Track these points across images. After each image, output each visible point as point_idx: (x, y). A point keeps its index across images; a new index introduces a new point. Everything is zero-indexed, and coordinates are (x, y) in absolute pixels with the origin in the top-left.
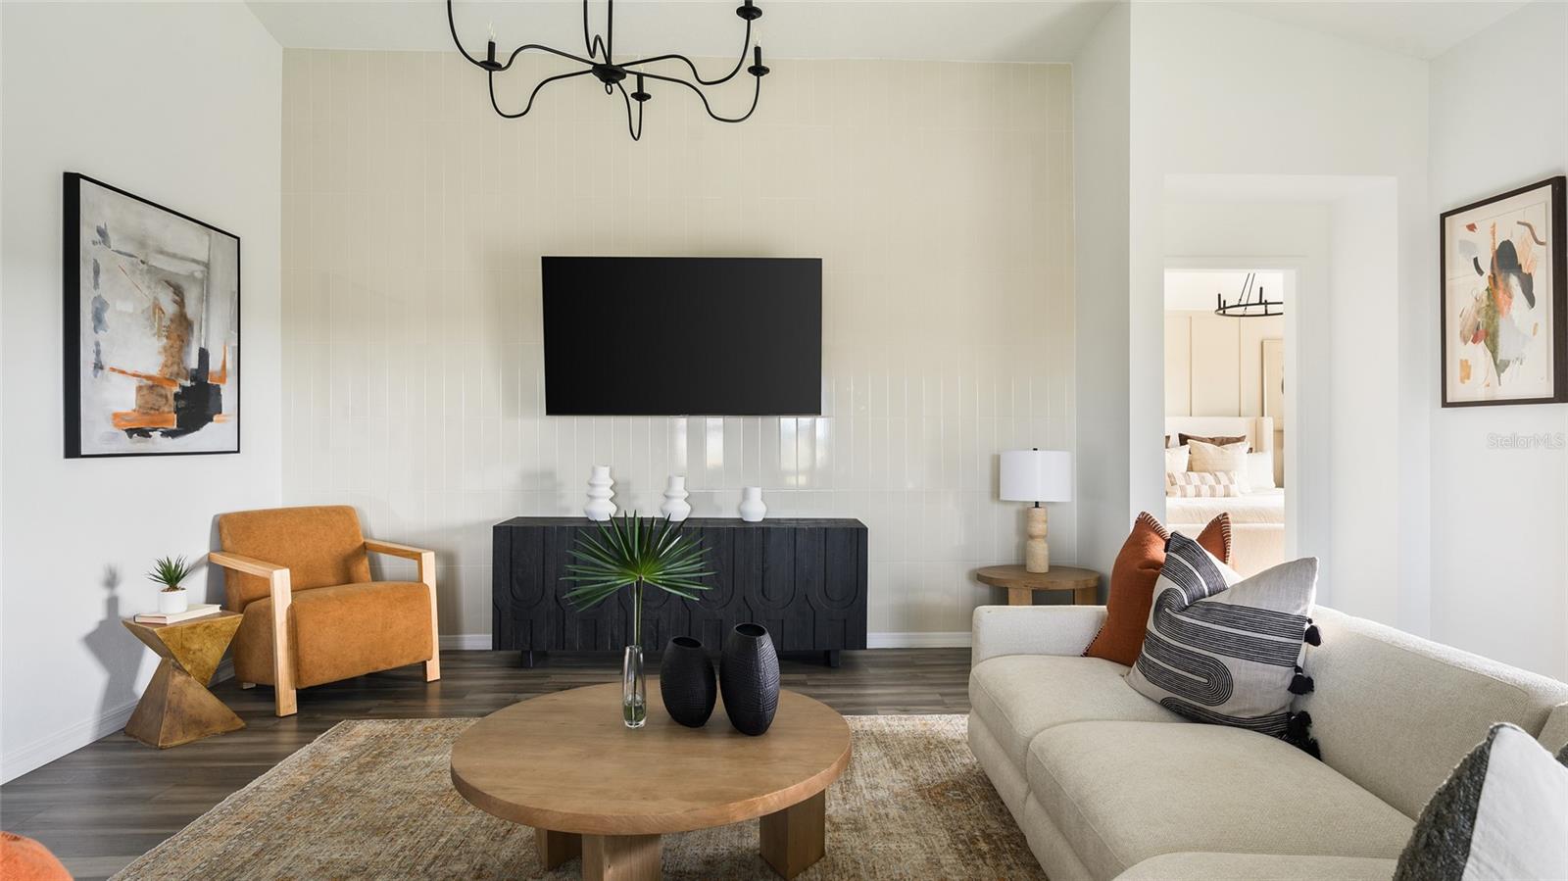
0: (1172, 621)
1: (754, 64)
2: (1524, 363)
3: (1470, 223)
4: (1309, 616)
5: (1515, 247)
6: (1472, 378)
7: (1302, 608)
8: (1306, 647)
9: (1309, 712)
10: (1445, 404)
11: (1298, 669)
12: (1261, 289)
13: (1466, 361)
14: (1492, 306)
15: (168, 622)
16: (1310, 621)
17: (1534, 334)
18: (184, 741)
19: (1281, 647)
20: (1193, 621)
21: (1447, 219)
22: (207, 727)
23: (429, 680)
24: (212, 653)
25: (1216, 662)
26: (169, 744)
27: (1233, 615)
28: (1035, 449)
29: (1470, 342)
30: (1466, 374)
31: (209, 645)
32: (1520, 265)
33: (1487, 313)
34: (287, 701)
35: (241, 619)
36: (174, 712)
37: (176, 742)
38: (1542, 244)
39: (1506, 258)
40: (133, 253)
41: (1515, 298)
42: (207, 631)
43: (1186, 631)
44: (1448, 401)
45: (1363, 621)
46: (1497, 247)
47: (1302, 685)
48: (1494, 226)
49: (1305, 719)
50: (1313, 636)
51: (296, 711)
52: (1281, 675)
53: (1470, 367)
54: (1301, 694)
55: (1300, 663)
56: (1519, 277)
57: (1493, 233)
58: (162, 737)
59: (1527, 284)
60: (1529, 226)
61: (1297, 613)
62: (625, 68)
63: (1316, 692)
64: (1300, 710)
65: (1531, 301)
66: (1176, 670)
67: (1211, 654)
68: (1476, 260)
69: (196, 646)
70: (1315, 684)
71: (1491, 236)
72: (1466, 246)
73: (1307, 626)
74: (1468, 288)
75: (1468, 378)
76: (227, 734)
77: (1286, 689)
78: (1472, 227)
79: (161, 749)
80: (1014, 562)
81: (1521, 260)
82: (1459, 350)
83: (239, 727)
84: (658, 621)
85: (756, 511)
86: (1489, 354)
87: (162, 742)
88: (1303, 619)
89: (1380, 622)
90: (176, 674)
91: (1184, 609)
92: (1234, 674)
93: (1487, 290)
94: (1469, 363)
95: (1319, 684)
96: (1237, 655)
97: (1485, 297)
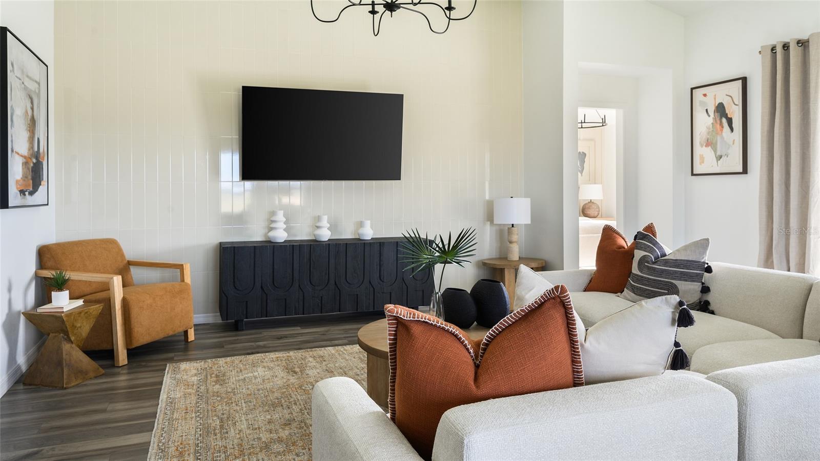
0: (649, 268)
1: (448, 6)
2: (729, 156)
3: (705, 93)
4: (707, 262)
5: (725, 106)
6: (705, 162)
7: (704, 259)
8: (706, 274)
9: (708, 300)
10: (693, 174)
11: (703, 284)
12: (585, 115)
13: (702, 155)
14: (715, 131)
15: (65, 311)
16: (707, 264)
17: (733, 144)
18: (76, 384)
19: (697, 275)
20: (661, 267)
21: (694, 90)
22: (86, 375)
23: (189, 341)
24: (85, 328)
25: (672, 283)
26: (70, 385)
27: (677, 263)
28: (512, 197)
29: (704, 147)
30: (702, 162)
31: (85, 324)
32: (727, 114)
33: (712, 134)
34: (122, 356)
35: (101, 307)
36: (69, 366)
37: (73, 384)
38: (737, 105)
39: (721, 109)
40: (21, 78)
41: (725, 127)
42: (86, 315)
43: (657, 272)
44: (694, 173)
45: (725, 264)
46: (716, 105)
47: (705, 290)
48: (715, 95)
49: (707, 303)
50: (709, 270)
51: (126, 363)
52: (697, 286)
53: (704, 158)
54: (705, 293)
55: (703, 281)
56: (726, 119)
57: (715, 99)
58: (65, 381)
59: (730, 122)
60: (731, 97)
61: (703, 261)
62: (401, 5)
63: (711, 292)
64: (706, 299)
65: (732, 130)
66: (652, 289)
67: (669, 280)
68: (707, 110)
69: (79, 325)
70: (710, 289)
71: (714, 100)
72: (702, 103)
73: (706, 266)
74: (704, 122)
75: (703, 162)
76: (96, 377)
77: (699, 292)
78: (705, 95)
79: (66, 388)
80: (494, 257)
81: (727, 112)
82: (699, 150)
83: (101, 374)
84: (322, 297)
85: (368, 233)
86: (713, 152)
87: (66, 385)
88: (704, 263)
89: (730, 263)
90: (65, 343)
91: (654, 263)
92: (679, 287)
93: (712, 123)
94: (704, 156)
95: (712, 288)
96: (680, 280)
97: (711, 127)
